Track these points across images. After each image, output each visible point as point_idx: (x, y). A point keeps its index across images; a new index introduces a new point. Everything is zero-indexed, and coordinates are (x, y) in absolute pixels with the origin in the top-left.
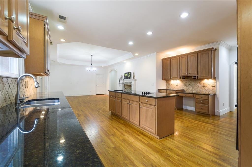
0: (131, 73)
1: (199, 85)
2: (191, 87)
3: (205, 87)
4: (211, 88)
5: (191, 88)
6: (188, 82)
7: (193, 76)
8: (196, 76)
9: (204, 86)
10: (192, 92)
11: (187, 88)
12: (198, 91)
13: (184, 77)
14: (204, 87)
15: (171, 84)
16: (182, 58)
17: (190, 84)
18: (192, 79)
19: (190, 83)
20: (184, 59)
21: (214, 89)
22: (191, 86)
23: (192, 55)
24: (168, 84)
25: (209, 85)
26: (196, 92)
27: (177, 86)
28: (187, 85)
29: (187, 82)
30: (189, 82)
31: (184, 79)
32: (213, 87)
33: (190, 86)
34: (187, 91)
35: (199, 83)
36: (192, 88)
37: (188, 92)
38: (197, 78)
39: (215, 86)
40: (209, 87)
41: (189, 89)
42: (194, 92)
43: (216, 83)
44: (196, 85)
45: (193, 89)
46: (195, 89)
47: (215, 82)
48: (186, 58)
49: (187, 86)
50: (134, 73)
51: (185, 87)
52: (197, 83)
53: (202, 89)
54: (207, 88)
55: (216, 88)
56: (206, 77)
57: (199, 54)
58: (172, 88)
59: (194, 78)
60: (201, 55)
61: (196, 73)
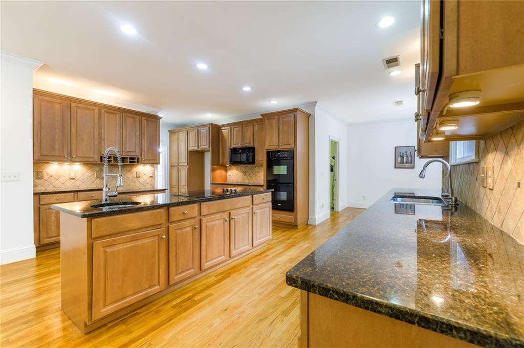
1: (129, 175)
2: (112, 180)
4: (148, 180)
7: (130, 158)
8: (133, 159)
9: (137, 177)
14: (138, 179)
15: (47, 174)
18: (129, 163)
20: (112, 116)
21: (151, 181)
23: (130, 115)
26: (124, 189)
27: (73, 181)
35: (129, 171)
38: (138, 162)
39: (153, 177)
40: (145, 177)
43: (153, 171)
47: (153, 169)
48: (116, 116)
51: (98, 181)
52: (124, 171)
53: (135, 183)
54: (141, 180)
55: (154, 179)
56: (151, 162)
57: (143, 118)
58: (54, 187)
59: (131, 161)
60: (145, 122)
61: (137, 152)
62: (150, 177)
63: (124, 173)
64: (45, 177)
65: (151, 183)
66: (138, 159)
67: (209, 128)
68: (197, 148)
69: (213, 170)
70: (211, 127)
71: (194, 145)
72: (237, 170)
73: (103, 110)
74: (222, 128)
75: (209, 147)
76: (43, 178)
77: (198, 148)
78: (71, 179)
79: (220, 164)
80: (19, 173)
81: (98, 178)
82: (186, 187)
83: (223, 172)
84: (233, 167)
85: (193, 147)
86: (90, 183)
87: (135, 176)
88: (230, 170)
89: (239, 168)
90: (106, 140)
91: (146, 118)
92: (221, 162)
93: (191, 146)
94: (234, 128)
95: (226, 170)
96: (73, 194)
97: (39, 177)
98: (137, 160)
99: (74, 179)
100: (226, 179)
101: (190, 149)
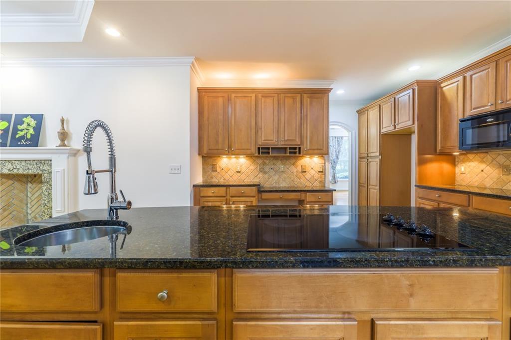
0: (39, 118)
1: (293, 169)
2: (275, 175)
3: (305, 174)
4: (317, 176)
5: (276, 177)
6: (267, 162)
7: (290, 148)
8: (295, 149)
9: (303, 172)
10: (277, 186)
11: (266, 176)
12: (292, 184)
13: (268, 149)
15: (220, 167)
16: (263, 97)
17: (273, 166)
18: (288, 155)
19: (274, 164)
20: (269, 100)
21: (321, 178)
22: (276, 172)
23: (289, 95)
24: (211, 167)
25: (312, 169)
26: (287, 185)
27: (239, 174)
28: (267, 168)
29: (265, 163)
30: (272, 163)
31: (269, 153)
32: (320, 173)
33: (274, 173)
34: (265, 185)
35: (294, 164)
36: (278, 177)
37: (268, 186)
38: (300, 153)
39: (323, 172)
40: (313, 172)
41: (271, 179)
42: (283, 185)
43: (324, 165)
44: (286, 169)
45: (281, 179)
46: (285, 178)
47: (323, 162)
48: (273, 99)
49: (265, 173)
50: (63, 121)
51: (261, 175)
52: (288, 164)
53: (300, 178)
54: (308, 176)
55: (325, 175)
56: (319, 152)
57: (305, 96)
58: (225, 179)
59: (293, 152)
60: (308, 99)
61: (297, 140)
62: (319, 172)
63: (288, 166)
64: (218, 170)
65: (320, 180)
66: (300, 148)
67: (414, 90)
68: (392, 128)
69: (421, 162)
70: (416, 88)
71: (389, 124)
72: (482, 161)
73: (260, 95)
74: (442, 85)
75: (414, 123)
76: (216, 171)
77: (395, 128)
78: (238, 172)
79: (438, 151)
80: (181, 166)
81: (261, 171)
82: (378, 188)
83: (446, 167)
84: (471, 156)
85: (387, 128)
86: (253, 177)
87: (300, 170)
88: (463, 161)
89: (489, 157)
90: (263, 129)
91: (309, 95)
92: (439, 147)
93: (384, 126)
94: (471, 76)
95: (453, 161)
96: (225, 188)
97: (214, 170)
98: (298, 151)
99: (239, 172)
100: (453, 178)
101: (383, 131)
